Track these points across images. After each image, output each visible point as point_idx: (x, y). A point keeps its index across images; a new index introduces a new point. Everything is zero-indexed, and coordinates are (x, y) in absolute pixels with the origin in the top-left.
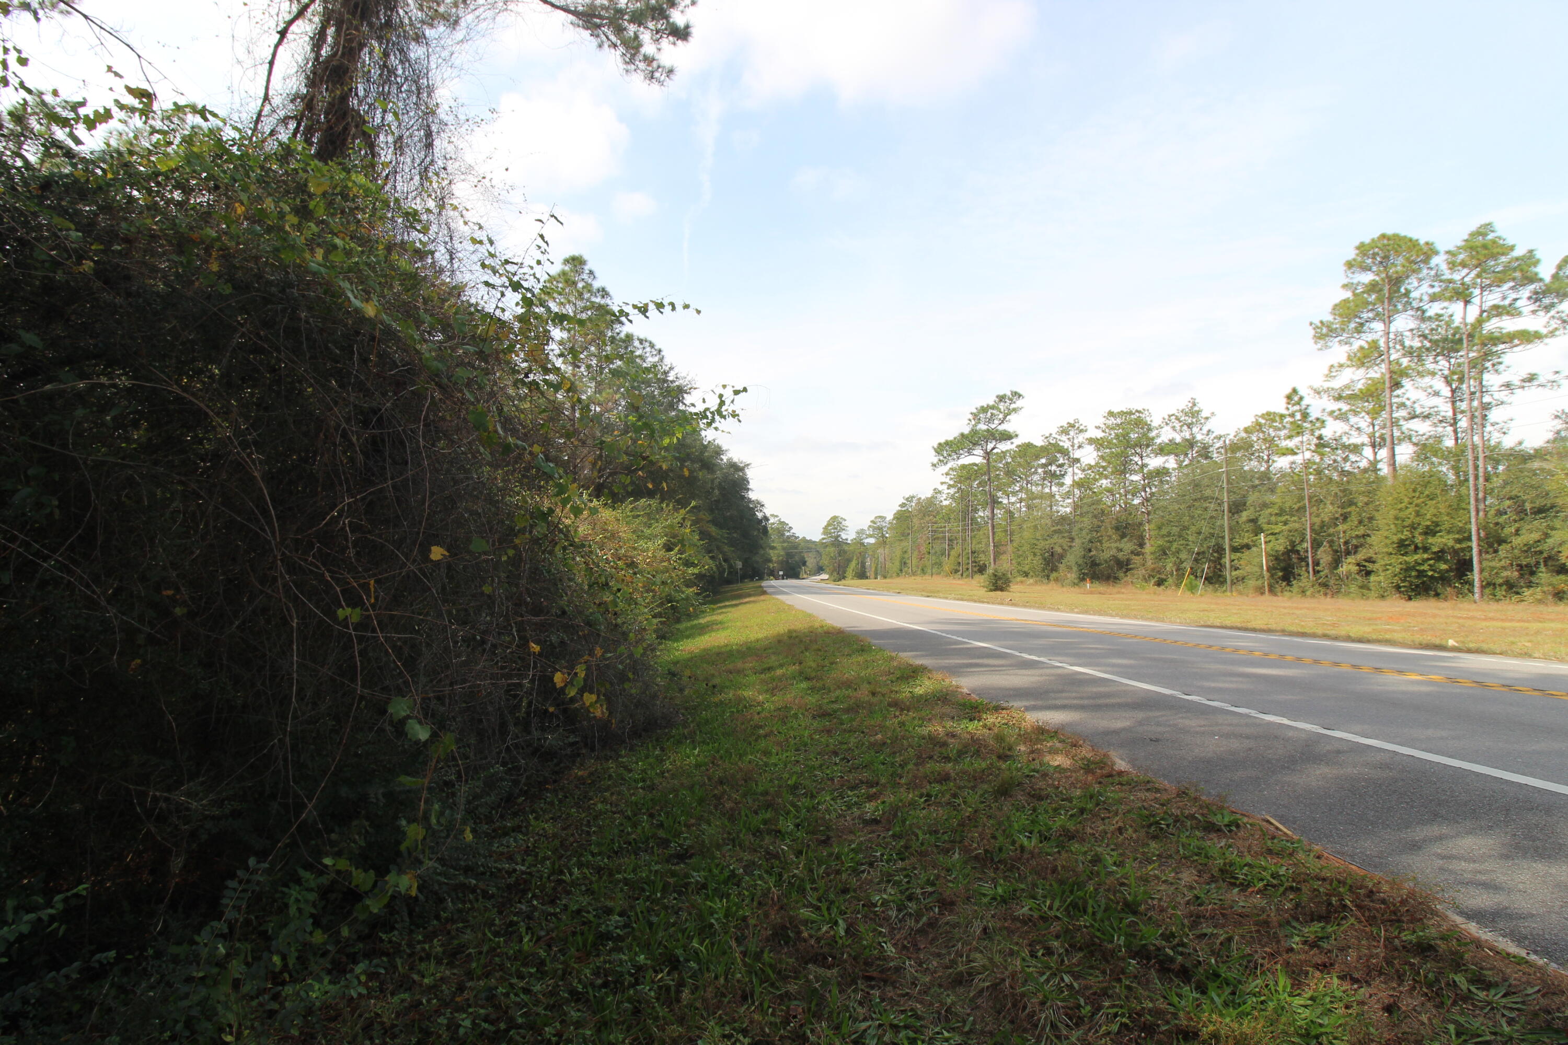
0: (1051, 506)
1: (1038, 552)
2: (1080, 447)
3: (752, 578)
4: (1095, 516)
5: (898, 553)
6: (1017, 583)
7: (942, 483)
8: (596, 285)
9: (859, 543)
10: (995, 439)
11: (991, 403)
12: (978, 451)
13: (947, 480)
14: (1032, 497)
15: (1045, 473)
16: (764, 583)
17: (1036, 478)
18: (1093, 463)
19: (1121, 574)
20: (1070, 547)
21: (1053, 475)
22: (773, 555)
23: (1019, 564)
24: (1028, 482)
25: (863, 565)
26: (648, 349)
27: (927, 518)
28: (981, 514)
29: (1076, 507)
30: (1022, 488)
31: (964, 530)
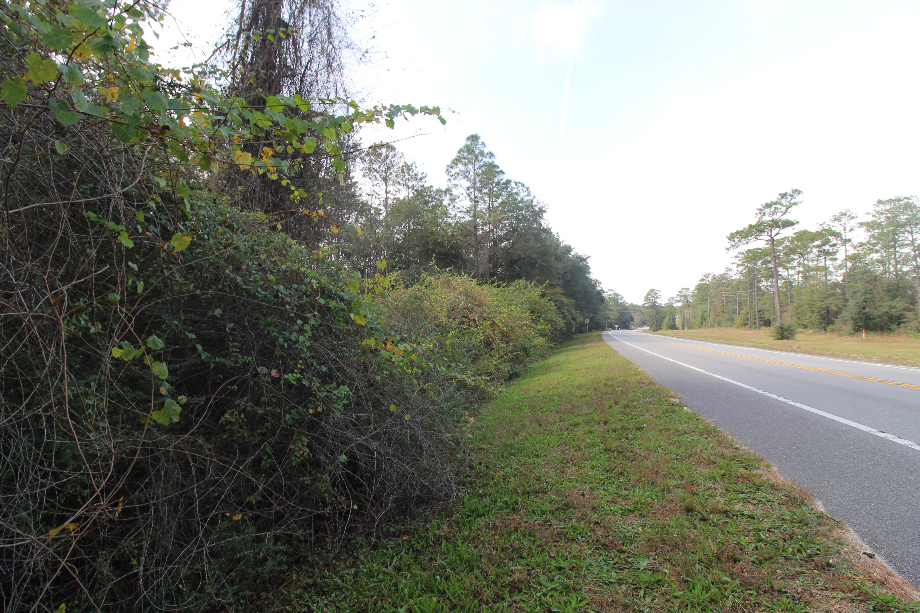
0: (826, 276)
1: (816, 310)
2: (851, 230)
3: (597, 329)
4: (868, 282)
5: (699, 312)
6: (799, 333)
7: (732, 263)
8: (486, 151)
9: (670, 306)
10: (779, 227)
11: (774, 200)
12: (765, 237)
13: (736, 260)
14: (808, 269)
15: (819, 251)
16: (604, 333)
17: (811, 256)
18: (864, 242)
19: (894, 326)
20: (845, 306)
21: (827, 253)
22: (611, 315)
23: (799, 319)
24: (804, 259)
25: (674, 320)
26: (521, 188)
27: (721, 288)
28: (764, 283)
29: (847, 276)
30: (799, 263)
31: (751, 296)
